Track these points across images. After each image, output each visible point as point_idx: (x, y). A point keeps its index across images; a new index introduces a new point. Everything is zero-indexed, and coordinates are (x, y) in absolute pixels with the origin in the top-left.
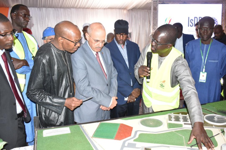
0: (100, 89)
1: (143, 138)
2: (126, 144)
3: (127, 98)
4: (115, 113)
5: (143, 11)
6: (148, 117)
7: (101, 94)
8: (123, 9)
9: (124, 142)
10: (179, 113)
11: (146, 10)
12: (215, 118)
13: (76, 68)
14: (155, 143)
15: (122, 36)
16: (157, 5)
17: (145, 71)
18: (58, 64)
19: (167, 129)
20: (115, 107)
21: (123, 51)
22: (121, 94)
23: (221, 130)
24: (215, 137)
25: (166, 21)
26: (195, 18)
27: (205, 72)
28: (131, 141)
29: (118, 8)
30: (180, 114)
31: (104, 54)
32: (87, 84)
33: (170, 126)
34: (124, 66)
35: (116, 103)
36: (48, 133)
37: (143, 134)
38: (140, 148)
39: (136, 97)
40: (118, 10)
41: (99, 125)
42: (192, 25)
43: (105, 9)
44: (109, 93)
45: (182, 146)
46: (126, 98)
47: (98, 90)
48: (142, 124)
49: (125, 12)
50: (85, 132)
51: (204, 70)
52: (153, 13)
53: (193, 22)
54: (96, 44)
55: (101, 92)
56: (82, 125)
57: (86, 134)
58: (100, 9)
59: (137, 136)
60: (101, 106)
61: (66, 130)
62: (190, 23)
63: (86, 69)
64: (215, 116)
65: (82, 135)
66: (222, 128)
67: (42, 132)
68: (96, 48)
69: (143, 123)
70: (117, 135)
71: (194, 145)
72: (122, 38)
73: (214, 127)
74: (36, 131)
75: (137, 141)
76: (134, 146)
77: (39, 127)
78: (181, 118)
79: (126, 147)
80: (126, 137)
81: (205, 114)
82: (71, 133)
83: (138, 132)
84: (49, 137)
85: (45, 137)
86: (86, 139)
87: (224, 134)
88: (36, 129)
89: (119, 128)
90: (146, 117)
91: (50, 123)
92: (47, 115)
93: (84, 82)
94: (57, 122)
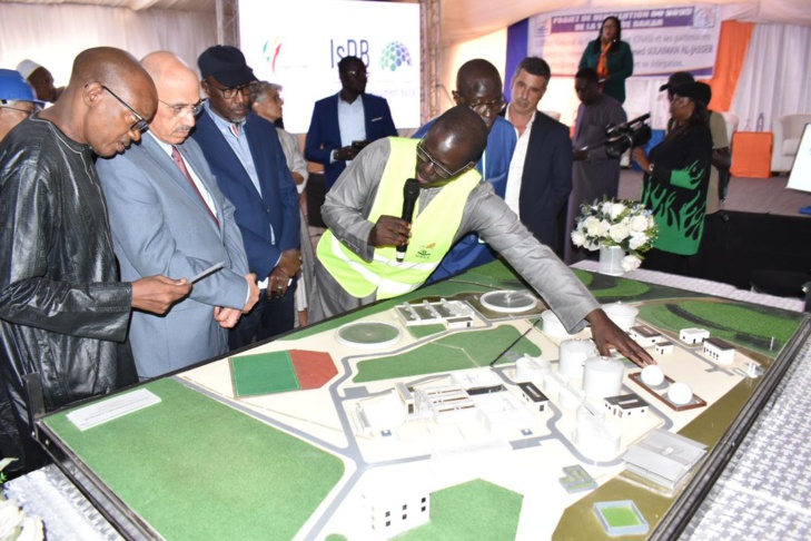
1: (371, 370)
2: (341, 393)
3: (267, 279)
5: (186, 16)
6: (351, 321)
9: (333, 390)
10: (420, 301)
11: (196, 14)
12: (506, 297)
14: (408, 374)
15: (240, 93)
19: (414, 340)
21: (239, 143)
23: (530, 320)
24: (527, 336)
25: (265, 49)
28: (349, 383)
29: (101, 5)
30: (426, 302)
33: (418, 332)
34: (247, 189)
35: (257, 291)
37: (364, 362)
38: (394, 389)
39: (291, 274)
41: (230, 365)
45: (472, 367)
46: (263, 280)
49: (127, 16)
50: (204, 390)
54: (175, 119)
56: (180, 375)
57: (217, 396)
59: (355, 371)
63: (157, 200)
64: (504, 294)
65: (200, 397)
66: (536, 317)
68: (176, 131)
69: (349, 335)
70: (301, 378)
71: (495, 361)
72: (241, 100)
73: (512, 317)
74: (39, 423)
75: (363, 381)
76: (362, 393)
77: (43, 410)
78: (433, 309)
79: (344, 399)
80: (328, 379)
81: (479, 295)
82: (165, 402)
83: (350, 361)
84: (100, 427)
85: (89, 431)
86: (224, 406)
87: (541, 327)
88: (36, 416)
89: (294, 362)
90: (344, 323)
91: (70, 392)
92: (58, 367)
93: (159, 242)
94: (95, 384)
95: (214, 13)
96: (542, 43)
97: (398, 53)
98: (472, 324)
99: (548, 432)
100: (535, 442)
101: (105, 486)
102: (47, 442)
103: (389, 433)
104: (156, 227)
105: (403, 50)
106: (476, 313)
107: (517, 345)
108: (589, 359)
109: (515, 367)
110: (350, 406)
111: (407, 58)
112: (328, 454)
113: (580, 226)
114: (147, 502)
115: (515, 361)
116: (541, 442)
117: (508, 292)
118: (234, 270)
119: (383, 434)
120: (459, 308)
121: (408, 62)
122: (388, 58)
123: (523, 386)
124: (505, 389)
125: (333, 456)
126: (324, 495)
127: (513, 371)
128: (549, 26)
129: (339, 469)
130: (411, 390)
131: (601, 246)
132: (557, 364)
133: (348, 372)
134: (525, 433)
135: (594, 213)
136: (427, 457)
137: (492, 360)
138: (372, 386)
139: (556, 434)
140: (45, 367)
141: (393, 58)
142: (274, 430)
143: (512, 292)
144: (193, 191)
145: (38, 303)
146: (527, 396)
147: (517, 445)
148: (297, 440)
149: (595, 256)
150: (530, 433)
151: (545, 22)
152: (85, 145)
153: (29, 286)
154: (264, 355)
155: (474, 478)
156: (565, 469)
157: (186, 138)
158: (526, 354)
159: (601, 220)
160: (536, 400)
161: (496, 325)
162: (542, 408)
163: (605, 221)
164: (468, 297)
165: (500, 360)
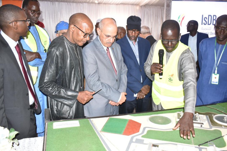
0: (110, 85)
1: (151, 134)
2: (134, 140)
3: (137, 94)
4: (124, 109)
5: (156, 7)
6: (158, 114)
7: (111, 89)
8: (135, 5)
9: (132, 138)
11: (159, 7)
12: (225, 118)
13: (86, 62)
14: (163, 140)
15: (134, 32)
16: (170, 2)
17: (157, 68)
18: (70, 57)
20: (124, 102)
21: (135, 47)
22: (130, 90)
24: (224, 137)
25: (179, 18)
26: (209, 16)
28: (139, 137)
29: (131, 4)
31: (115, 50)
32: (97, 79)
34: (135, 62)
35: (125, 98)
36: (58, 125)
37: (151, 130)
38: (148, 144)
39: (146, 94)
40: (130, 6)
41: (108, 120)
42: (205, 23)
43: (117, 4)
44: (119, 88)
45: (190, 144)
46: (135, 94)
47: (108, 85)
48: (150, 121)
49: (138, 8)
50: (94, 126)
51: (216, 72)
52: (166, 9)
53: (207, 20)
54: (107, 39)
55: (111, 88)
56: (91, 119)
57: (95, 128)
58: (112, 4)
59: (145, 133)
60: (110, 101)
61: (76, 123)
62: (204, 21)
63: (96, 63)
64: (224, 117)
65: (91, 128)
67: (52, 124)
68: (107, 43)
69: (152, 120)
70: (125, 131)
71: (202, 144)
72: (134, 35)
73: (223, 127)
75: (145, 137)
76: (141, 142)
79: (133, 142)
80: (134, 133)
81: (214, 114)
82: (81, 127)
83: (146, 129)
84: (58, 129)
89: (128, 124)
90: (155, 114)
91: (61, 116)
92: (59, 108)
94: (69, 116)
95: (164, 6)
98: (203, 126)
106: (208, 122)
109: (206, 149)
138: (146, 140)
140: (55, 107)
142: (103, 146)
145: (51, 90)
152: (75, 44)
153: (50, 84)
154: (121, 119)
158: (214, 145)
164: (210, 115)
165: (205, 144)
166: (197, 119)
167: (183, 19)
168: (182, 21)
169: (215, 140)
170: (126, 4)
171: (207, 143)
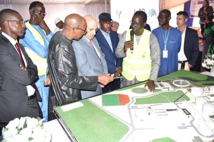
1: (139, 101)
2: (131, 107)
5: (98, 5)
6: (135, 87)
8: (81, 3)
9: (128, 106)
11: (100, 4)
17: (129, 44)
21: (108, 38)
23: (187, 89)
24: (186, 94)
25: (117, 12)
27: (166, 50)
28: (133, 105)
34: (109, 50)
36: (66, 108)
37: (138, 99)
39: (120, 73)
41: (102, 97)
45: (168, 103)
46: (112, 74)
50: (95, 103)
51: (165, 49)
56: (89, 99)
59: (135, 101)
61: (78, 104)
63: (85, 54)
64: (180, 81)
65: (93, 105)
66: (189, 88)
67: (60, 108)
69: (134, 91)
70: (120, 102)
72: (109, 26)
73: (182, 88)
74: (54, 109)
75: (137, 104)
76: (136, 108)
77: (56, 105)
78: (158, 84)
79: (131, 109)
80: (127, 103)
81: (172, 81)
82: (85, 106)
83: (134, 98)
84: (68, 111)
85: (65, 112)
86: (99, 108)
87: (191, 92)
88: (54, 107)
89: (119, 97)
90: (133, 87)
93: (86, 65)
96: (195, 7)
97: (153, 12)
98: (170, 90)
99: (190, 125)
100: (186, 127)
101: (68, 127)
102: (56, 114)
103: (143, 120)
104: (85, 61)
105: (154, 11)
106: (171, 86)
107: (183, 97)
108: (205, 103)
110: (132, 111)
111: (155, 13)
112: (125, 125)
113: (205, 61)
114: (77, 132)
115: (182, 102)
116: (187, 127)
117: (181, 81)
118: (104, 72)
119: (141, 120)
120: (166, 85)
121: (156, 14)
122: (150, 13)
123: (183, 110)
124: (178, 110)
125: (126, 125)
126: (123, 136)
127: (181, 104)
128: (197, 3)
129: (127, 129)
130: (150, 108)
131: (211, 67)
132: (194, 104)
133: (133, 101)
134: (183, 124)
135: (209, 58)
136: (153, 128)
137: (175, 101)
138: (139, 106)
139: (192, 126)
141: (151, 13)
142: (111, 116)
143: (183, 80)
144: (95, 52)
146: (184, 113)
147: (180, 128)
148: (117, 119)
149: (209, 70)
150: (184, 124)
151: (196, 1)
154: (111, 95)
155: (166, 137)
156: (194, 137)
157: (94, 37)
158: (185, 100)
159: (211, 60)
160: (187, 114)
161: (177, 90)
162: (189, 117)
163: (212, 60)
164: (169, 81)
165: (177, 101)
166: (158, 86)
167: (120, 13)
168: (120, 14)
169: (182, 97)
170: (73, 3)
171: (178, 100)
